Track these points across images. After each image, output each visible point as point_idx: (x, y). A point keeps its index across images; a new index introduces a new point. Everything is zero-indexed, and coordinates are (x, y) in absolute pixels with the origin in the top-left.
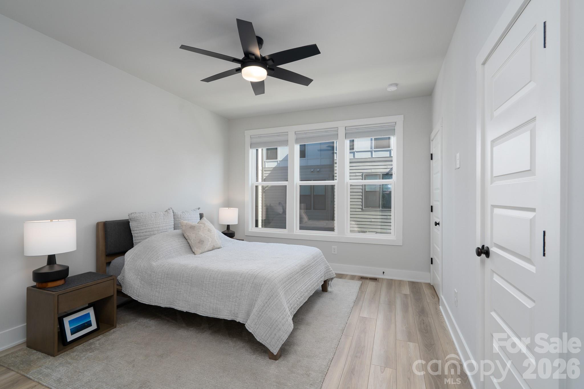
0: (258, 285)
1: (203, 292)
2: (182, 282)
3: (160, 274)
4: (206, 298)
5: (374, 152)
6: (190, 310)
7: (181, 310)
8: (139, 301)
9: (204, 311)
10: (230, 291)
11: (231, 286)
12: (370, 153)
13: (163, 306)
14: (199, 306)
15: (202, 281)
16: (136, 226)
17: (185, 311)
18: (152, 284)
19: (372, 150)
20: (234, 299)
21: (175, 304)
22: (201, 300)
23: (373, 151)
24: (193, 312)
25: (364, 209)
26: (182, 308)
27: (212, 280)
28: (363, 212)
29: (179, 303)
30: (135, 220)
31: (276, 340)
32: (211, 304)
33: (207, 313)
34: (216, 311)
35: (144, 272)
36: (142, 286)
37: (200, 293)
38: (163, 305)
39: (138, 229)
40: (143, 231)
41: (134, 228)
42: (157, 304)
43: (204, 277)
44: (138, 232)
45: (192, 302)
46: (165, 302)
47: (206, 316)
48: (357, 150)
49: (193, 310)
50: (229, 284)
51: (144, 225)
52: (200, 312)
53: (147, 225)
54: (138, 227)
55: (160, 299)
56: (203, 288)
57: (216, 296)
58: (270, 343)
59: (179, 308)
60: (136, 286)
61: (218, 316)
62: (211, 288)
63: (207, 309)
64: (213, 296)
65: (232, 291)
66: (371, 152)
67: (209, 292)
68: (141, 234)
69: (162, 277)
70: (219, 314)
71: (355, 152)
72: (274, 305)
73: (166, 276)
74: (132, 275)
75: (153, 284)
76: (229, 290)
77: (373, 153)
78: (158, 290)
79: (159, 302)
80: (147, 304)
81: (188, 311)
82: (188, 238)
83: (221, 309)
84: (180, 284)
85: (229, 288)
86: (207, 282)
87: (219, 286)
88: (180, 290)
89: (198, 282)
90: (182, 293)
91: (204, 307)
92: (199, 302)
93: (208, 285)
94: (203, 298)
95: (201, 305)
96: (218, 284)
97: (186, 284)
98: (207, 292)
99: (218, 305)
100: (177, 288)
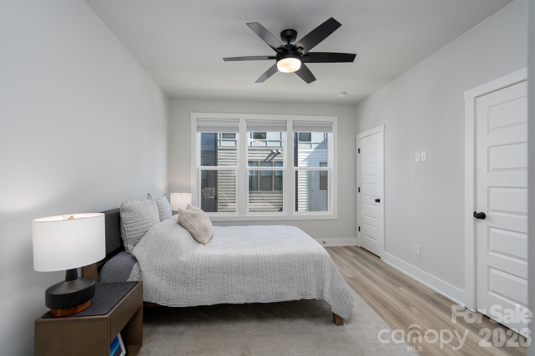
1: (260, 280)
2: (231, 273)
3: (199, 270)
4: (266, 284)
6: (249, 300)
7: (238, 303)
8: (170, 306)
9: (267, 297)
10: (291, 272)
11: (291, 267)
13: (209, 304)
14: (259, 294)
15: (256, 269)
16: (131, 218)
17: (243, 303)
18: (188, 283)
20: (299, 280)
21: (226, 298)
22: (261, 288)
24: (252, 302)
26: (239, 301)
27: (269, 266)
29: (233, 296)
30: (128, 210)
31: (346, 307)
32: (273, 289)
33: (271, 299)
34: (280, 295)
35: (172, 271)
36: (172, 287)
38: (209, 302)
39: (133, 222)
40: (139, 223)
41: (128, 220)
42: (200, 303)
43: (258, 264)
44: (133, 224)
45: (249, 292)
46: (212, 299)
47: (271, 302)
49: (252, 300)
50: (289, 266)
51: (139, 216)
52: (263, 300)
53: (142, 216)
54: (133, 218)
55: (203, 297)
56: (260, 275)
57: (277, 280)
58: (341, 311)
59: (234, 301)
60: (164, 289)
61: (285, 299)
62: (269, 273)
63: (270, 295)
64: (274, 281)
65: (294, 272)
67: (268, 278)
68: (138, 227)
69: (202, 272)
70: (284, 297)
72: (337, 277)
73: (207, 270)
74: (154, 277)
75: (190, 282)
78: (198, 287)
79: (203, 301)
80: (184, 306)
81: (246, 302)
82: (190, 227)
83: (286, 291)
84: (230, 276)
85: (290, 270)
86: (263, 268)
87: (278, 270)
88: (230, 282)
89: (252, 270)
90: (234, 285)
91: (266, 294)
92: (259, 290)
93: (265, 271)
94: (262, 285)
95: (261, 293)
96: (276, 268)
97: (237, 274)
98: (265, 278)
99: (282, 288)
100: (226, 281)
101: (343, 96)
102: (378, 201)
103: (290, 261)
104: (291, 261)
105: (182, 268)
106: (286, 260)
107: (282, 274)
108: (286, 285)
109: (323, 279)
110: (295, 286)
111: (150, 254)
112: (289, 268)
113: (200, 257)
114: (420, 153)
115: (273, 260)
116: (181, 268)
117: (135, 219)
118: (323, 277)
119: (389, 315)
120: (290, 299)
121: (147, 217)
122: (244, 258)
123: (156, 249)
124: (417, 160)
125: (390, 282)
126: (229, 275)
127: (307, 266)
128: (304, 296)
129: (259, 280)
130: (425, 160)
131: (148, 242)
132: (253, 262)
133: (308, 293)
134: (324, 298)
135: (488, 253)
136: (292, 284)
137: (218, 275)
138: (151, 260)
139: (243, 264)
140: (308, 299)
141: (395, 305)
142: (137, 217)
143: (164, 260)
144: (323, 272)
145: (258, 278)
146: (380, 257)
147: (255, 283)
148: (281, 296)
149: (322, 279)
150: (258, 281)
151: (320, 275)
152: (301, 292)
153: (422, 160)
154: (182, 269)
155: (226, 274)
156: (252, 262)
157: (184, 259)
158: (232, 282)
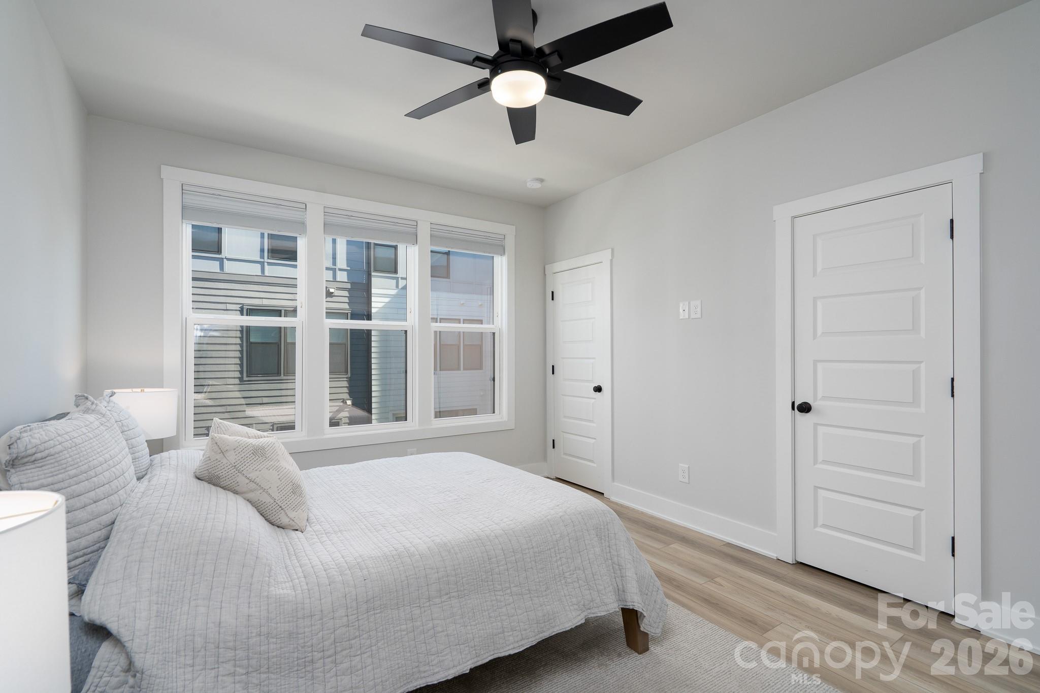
0: (602, 527)
1: (499, 597)
2: (429, 599)
3: (341, 612)
4: (512, 605)
5: (268, 265)
6: (479, 658)
7: (457, 675)
9: (519, 637)
10: (559, 563)
11: (557, 552)
12: (259, 266)
14: (501, 635)
15: (486, 572)
17: (468, 671)
18: (312, 661)
19: (263, 260)
20: (575, 576)
22: (504, 618)
23: (266, 264)
24: (487, 660)
25: (245, 378)
26: (458, 667)
27: (514, 558)
28: (243, 385)
30: (34, 459)
31: (658, 610)
32: (528, 613)
33: (529, 638)
35: (253, 640)
37: (491, 601)
43: (489, 559)
45: (478, 637)
48: (228, 256)
49: (487, 655)
50: (553, 550)
52: (511, 646)
53: (92, 474)
56: (496, 586)
57: (534, 588)
58: (650, 621)
59: (447, 674)
61: (555, 630)
62: (515, 577)
63: (525, 630)
64: (527, 592)
65: (564, 560)
66: (262, 264)
67: (514, 589)
69: (350, 618)
70: (553, 624)
71: (225, 260)
73: (364, 607)
75: (317, 656)
76: (556, 561)
77: (266, 267)
78: (345, 666)
81: (474, 666)
82: (252, 486)
83: (555, 610)
84: (426, 609)
85: (555, 559)
86: (502, 567)
87: (533, 563)
88: (430, 625)
89: (477, 576)
90: (440, 630)
91: (517, 629)
92: (499, 624)
93: (507, 573)
94: (504, 610)
95: (506, 630)
96: (529, 560)
97: (445, 598)
98: (509, 591)
99: (546, 606)
100: (419, 623)
101: (537, 185)
102: (598, 389)
103: (551, 536)
104: (554, 536)
105: (287, 619)
106: (543, 537)
107: (541, 571)
108: (552, 594)
109: (616, 562)
110: (571, 592)
111: (160, 599)
112: (553, 555)
113: (335, 573)
114: (688, 303)
115: (518, 542)
116: (282, 621)
117: (67, 485)
118: (615, 559)
119: (697, 603)
120: (567, 626)
121: (107, 474)
122: (452, 551)
123: (177, 581)
124: (683, 315)
125: (649, 536)
126: (425, 605)
127: (586, 541)
128: (589, 611)
129: (497, 600)
130: (699, 315)
131: (140, 561)
132: (477, 558)
133: (597, 601)
134: (633, 604)
135: (816, 466)
136: (563, 589)
137: (397, 612)
138: (168, 621)
139: (456, 567)
140: (599, 615)
141: (693, 581)
142: (75, 479)
143: (219, 611)
144: (614, 547)
145: (493, 594)
146: (603, 494)
147: (488, 610)
148: (546, 623)
149: (613, 563)
150: (494, 602)
151: (609, 554)
152: (582, 603)
153: (693, 316)
154: (289, 622)
155: (418, 605)
156: (474, 556)
157: (285, 591)
158: (436, 622)
